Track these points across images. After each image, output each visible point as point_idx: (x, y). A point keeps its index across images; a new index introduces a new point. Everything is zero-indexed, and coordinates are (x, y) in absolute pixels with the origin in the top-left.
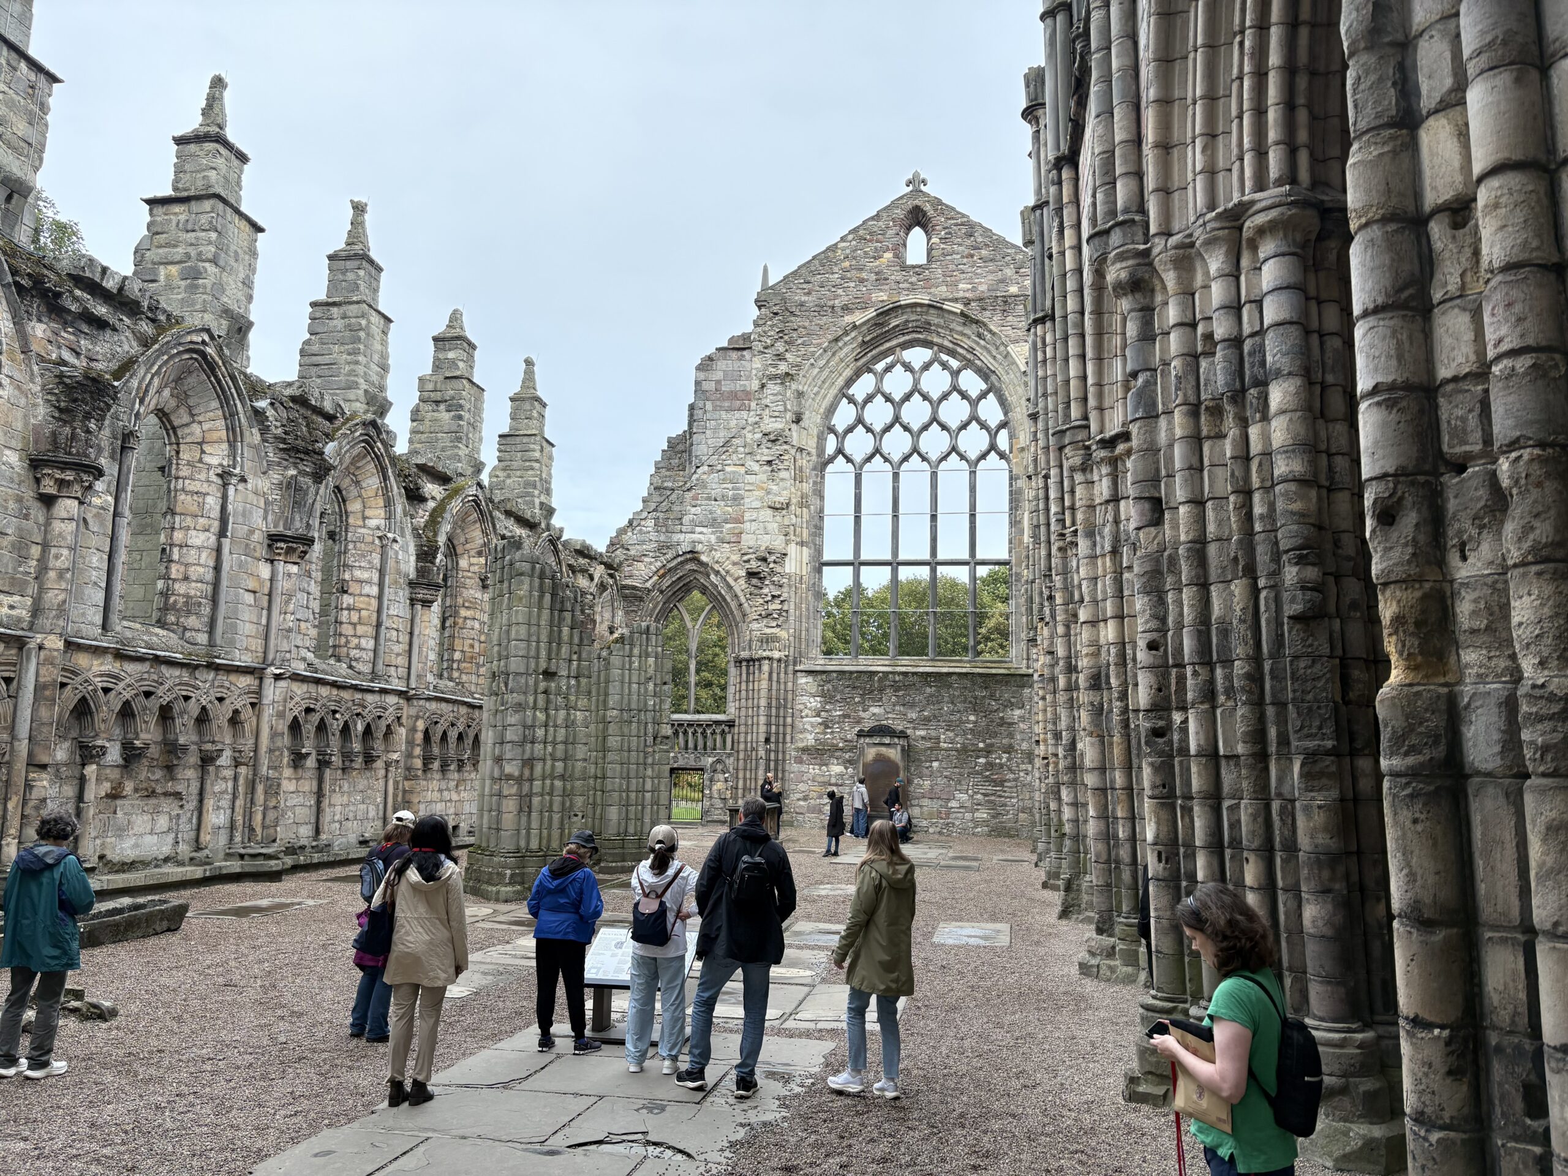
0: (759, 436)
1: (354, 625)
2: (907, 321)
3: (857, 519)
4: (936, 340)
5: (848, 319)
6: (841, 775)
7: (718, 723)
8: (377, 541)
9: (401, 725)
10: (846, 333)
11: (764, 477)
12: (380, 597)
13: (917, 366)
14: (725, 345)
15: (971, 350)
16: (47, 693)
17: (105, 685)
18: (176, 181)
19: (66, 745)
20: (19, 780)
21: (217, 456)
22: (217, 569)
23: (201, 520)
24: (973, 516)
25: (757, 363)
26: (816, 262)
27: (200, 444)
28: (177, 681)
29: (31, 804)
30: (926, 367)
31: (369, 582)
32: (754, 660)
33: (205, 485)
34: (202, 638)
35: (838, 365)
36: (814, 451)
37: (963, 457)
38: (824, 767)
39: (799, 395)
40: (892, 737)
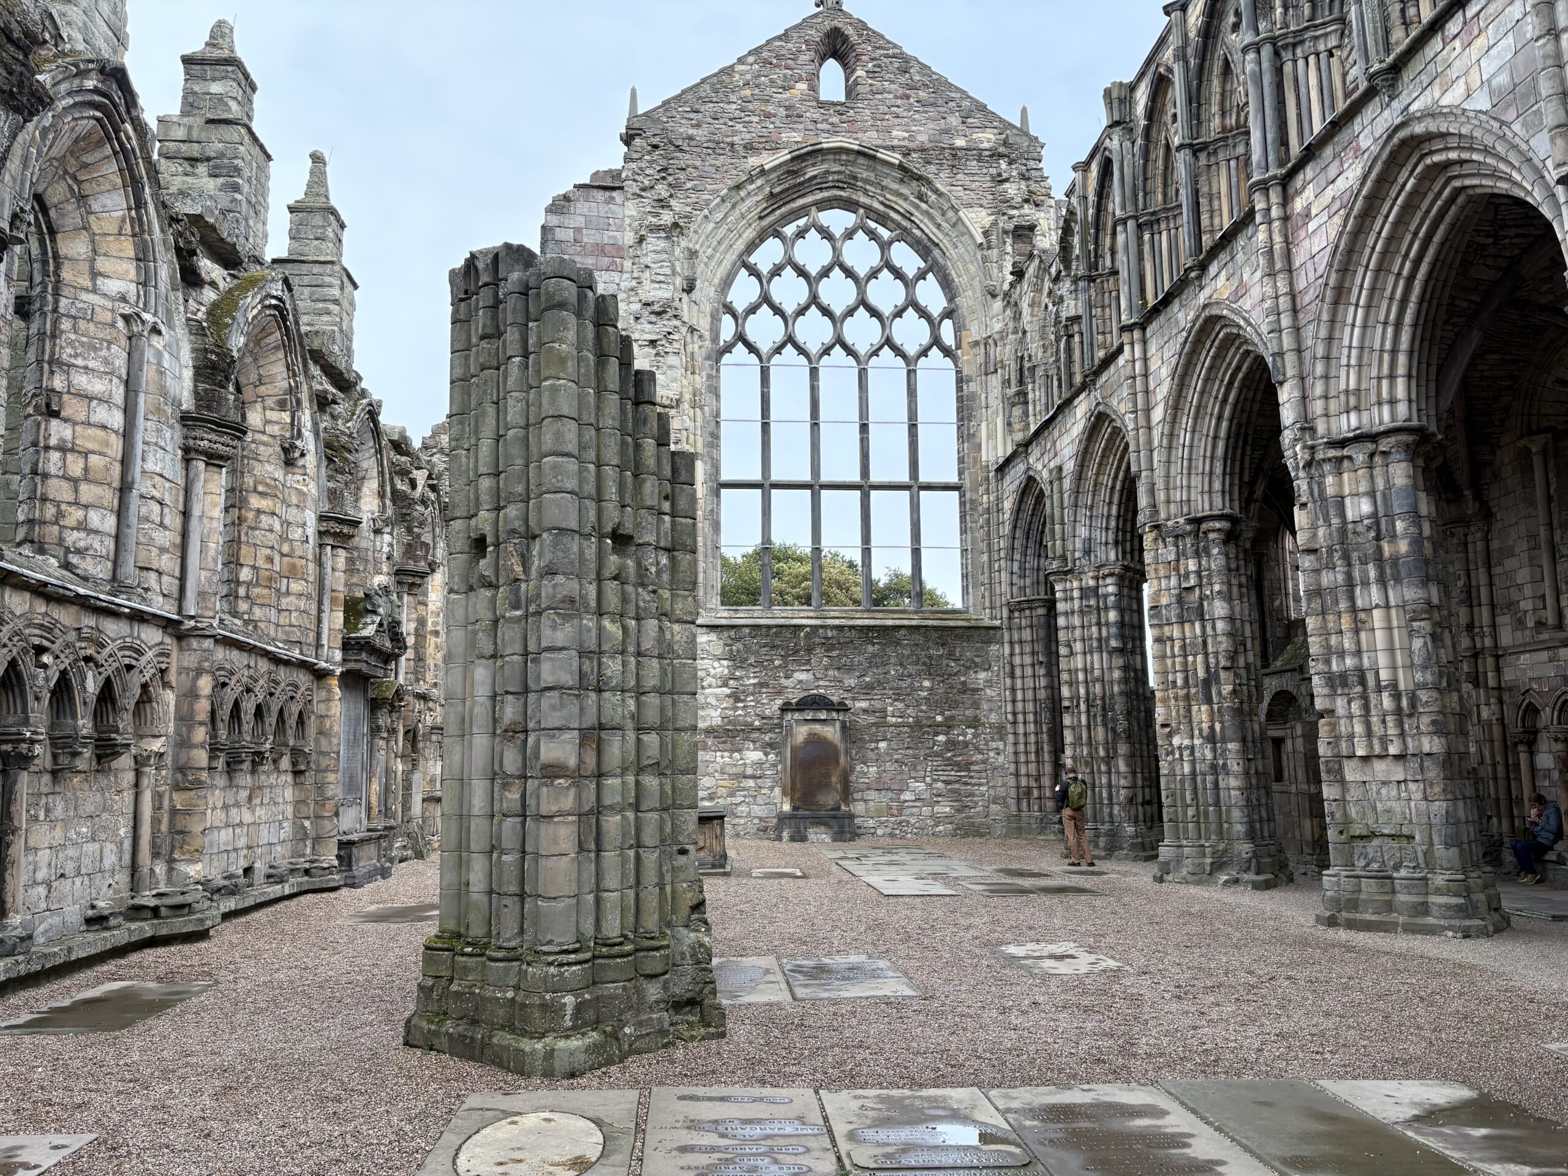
0: (636, 306)
1: (75, 482)
2: (827, 172)
3: (765, 427)
4: (863, 199)
5: (753, 161)
6: (760, 764)
8: (121, 324)
9: (166, 685)
10: (751, 180)
12: (128, 434)
13: (838, 232)
14: (588, 182)
15: (907, 217)
24: (913, 428)
25: (631, 209)
26: (707, 87)
30: (849, 235)
31: (105, 400)
35: (737, 221)
36: (707, 335)
37: (898, 351)
38: (736, 755)
39: (693, 254)
40: (828, 710)
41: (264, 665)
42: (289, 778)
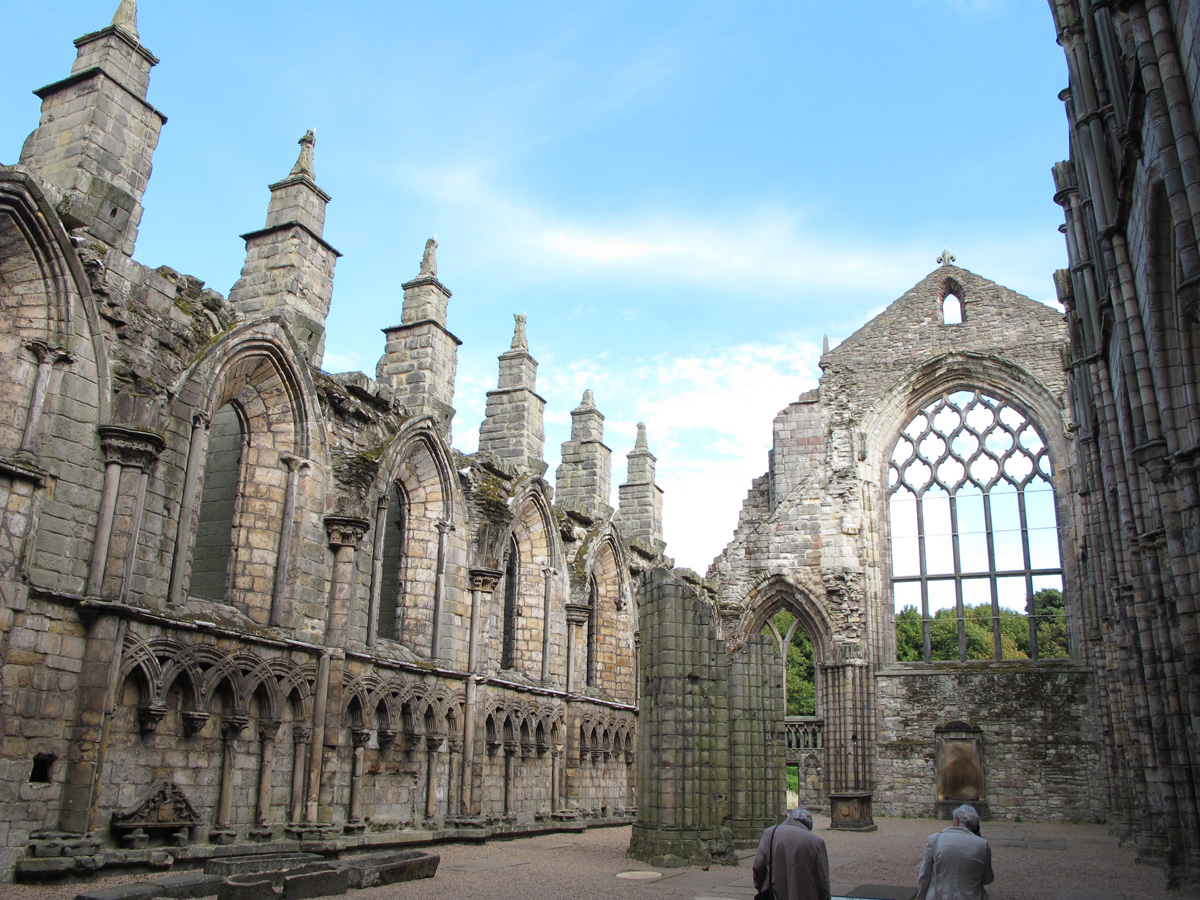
0: (830, 473)
1: (527, 641)
3: (921, 541)
4: (976, 384)
6: (923, 768)
7: (809, 723)
8: (542, 574)
9: (563, 722)
10: (898, 384)
11: (837, 508)
12: (545, 619)
13: (962, 406)
14: (797, 400)
15: (1008, 391)
16: (335, 692)
17: (369, 687)
18: (403, 315)
19: (344, 732)
20: (318, 757)
21: (436, 511)
22: (436, 598)
23: (426, 561)
24: (1024, 533)
25: (825, 412)
27: (424, 503)
28: (413, 685)
29: (326, 775)
30: (971, 407)
31: (537, 607)
32: (838, 668)
33: (428, 534)
34: (428, 652)
35: (893, 410)
36: (878, 484)
37: (1011, 481)
38: (906, 761)
39: (863, 436)
40: (967, 732)
41: (607, 711)
42: (625, 766)
